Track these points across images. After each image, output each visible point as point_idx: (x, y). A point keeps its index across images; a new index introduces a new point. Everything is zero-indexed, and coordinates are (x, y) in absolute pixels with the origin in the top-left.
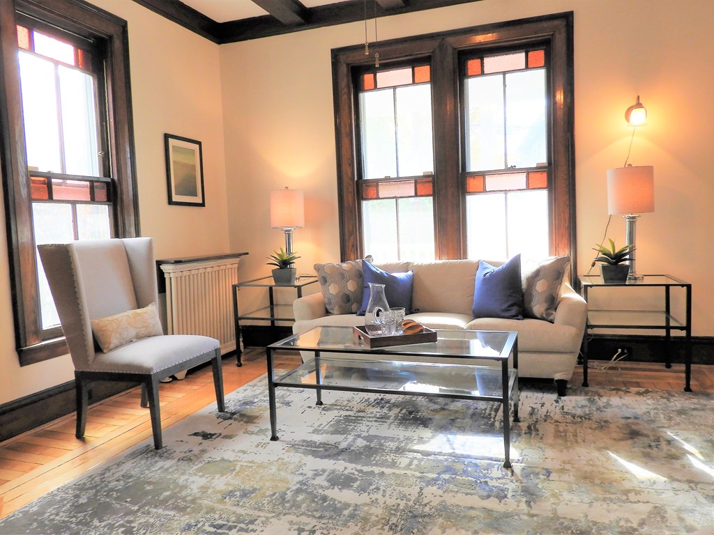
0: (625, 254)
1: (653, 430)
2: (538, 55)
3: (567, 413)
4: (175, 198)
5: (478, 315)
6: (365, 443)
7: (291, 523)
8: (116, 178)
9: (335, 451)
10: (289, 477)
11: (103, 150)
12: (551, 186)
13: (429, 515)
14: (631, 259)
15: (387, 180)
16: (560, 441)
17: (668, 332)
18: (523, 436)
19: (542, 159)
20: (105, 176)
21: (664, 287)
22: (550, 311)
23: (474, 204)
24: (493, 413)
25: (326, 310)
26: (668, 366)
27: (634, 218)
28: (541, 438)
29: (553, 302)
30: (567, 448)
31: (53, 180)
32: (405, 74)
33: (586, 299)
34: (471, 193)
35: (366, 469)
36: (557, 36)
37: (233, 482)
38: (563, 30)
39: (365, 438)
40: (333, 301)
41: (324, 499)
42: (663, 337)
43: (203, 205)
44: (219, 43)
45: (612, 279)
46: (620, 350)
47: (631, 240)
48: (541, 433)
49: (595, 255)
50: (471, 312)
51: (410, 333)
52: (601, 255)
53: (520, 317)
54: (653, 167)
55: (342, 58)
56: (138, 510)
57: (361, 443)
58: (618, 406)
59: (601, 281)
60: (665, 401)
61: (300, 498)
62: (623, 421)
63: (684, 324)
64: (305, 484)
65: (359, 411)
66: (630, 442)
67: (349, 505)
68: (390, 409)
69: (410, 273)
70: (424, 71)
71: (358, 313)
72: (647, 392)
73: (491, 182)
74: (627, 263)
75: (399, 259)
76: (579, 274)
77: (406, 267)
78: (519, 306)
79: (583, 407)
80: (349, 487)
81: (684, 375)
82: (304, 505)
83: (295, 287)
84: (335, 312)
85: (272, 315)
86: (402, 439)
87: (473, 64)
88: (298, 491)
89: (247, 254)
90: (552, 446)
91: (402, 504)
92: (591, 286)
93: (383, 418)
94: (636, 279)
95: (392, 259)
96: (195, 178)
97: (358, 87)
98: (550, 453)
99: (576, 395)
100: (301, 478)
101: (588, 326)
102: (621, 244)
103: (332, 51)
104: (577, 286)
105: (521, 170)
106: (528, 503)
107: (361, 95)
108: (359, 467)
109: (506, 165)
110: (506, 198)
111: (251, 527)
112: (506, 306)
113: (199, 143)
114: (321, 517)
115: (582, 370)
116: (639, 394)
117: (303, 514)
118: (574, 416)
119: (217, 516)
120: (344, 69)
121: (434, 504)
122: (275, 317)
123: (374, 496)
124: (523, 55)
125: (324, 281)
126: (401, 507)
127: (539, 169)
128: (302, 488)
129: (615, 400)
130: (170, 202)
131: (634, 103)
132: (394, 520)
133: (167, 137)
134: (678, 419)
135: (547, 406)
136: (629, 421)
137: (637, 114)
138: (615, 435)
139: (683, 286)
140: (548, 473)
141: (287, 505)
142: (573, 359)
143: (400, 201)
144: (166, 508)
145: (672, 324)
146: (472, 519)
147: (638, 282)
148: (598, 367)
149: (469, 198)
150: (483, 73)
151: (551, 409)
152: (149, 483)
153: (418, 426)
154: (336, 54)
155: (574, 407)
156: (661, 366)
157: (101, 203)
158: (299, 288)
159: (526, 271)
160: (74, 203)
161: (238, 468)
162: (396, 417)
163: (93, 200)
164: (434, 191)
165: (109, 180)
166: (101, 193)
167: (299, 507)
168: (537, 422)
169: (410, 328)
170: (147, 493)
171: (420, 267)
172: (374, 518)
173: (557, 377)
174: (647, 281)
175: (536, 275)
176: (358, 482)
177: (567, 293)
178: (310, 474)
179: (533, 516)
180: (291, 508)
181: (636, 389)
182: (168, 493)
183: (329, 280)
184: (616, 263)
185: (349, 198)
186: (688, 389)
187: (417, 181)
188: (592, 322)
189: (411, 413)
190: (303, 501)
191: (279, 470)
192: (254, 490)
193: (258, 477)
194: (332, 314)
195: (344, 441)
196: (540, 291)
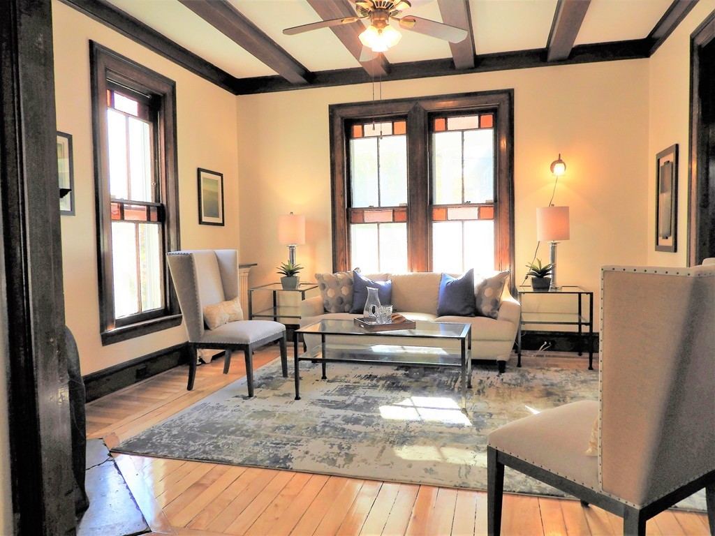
0: (548, 270)
1: (563, 392)
2: (488, 118)
3: (505, 383)
4: (204, 219)
5: (441, 314)
6: (364, 401)
7: (325, 442)
8: (165, 203)
9: (344, 405)
10: (316, 419)
11: (155, 181)
12: (496, 217)
13: (415, 437)
14: (553, 274)
15: (371, 208)
16: (500, 398)
17: (580, 328)
18: (475, 396)
19: (491, 198)
20: (156, 201)
21: (577, 294)
22: (494, 311)
23: (439, 230)
24: (453, 383)
25: (325, 309)
26: (580, 355)
27: (555, 244)
28: (487, 397)
29: (496, 304)
30: (504, 402)
31: (125, 205)
32: (386, 127)
33: (520, 302)
34: (436, 221)
35: (367, 414)
36: (502, 106)
37: (277, 422)
38: (507, 102)
39: (363, 398)
40: (331, 303)
41: (344, 430)
42: (577, 333)
43: (222, 224)
44: (237, 94)
45: (538, 288)
46: (546, 343)
47: (553, 259)
48: (486, 394)
49: (528, 270)
50: (436, 312)
51: (397, 322)
52: (532, 271)
53: (473, 315)
54: (568, 208)
55: (338, 112)
56: (217, 437)
57: (360, 401)
58: (541, 379)
59: (531, 289)
60: (574, 375)
61: (327, 429)
62: (543, 387)
63: (588, 321)
64: (328, 423)
65: (355, 383)
66: (546, 398)
67: (361, 433)
68: (378, 381)
69: (389, 282)
70: (401, 126)
71: (351, 311)
72: (562, 370)
73: (452, 213)
74: (550, 276)
75: (379, 271)
76: (516, 285)
77: (386, 277)
78: (472, 307)
79: (516, 379)
80: (359, 424)
81: (588, 360)
82: (331, 433)
83: (300, 291)
84: (332, 311)
85: (275, 313)
86: (390, 398)
87: (439, 122)
88: (324, 426)
89: (256, 265)
90: (494, 401)
91: (396, 432)
92: (524, 293)
93: (375, 386)
94: (556, 288)
95: (375, 272)
96: (218, 203)
97: (349, 135)
98: (492, 405)
99: (512, 372)
100: (324, 420)
101: (522, 323)
102: (546, 263)
103: (330, 106)
104: (514, 293)
105: (474, 205)
106: (478, 430)
107: (352, 141)
108: (363, 413)
109: (463, 201)
110: (463, 227)
111: (299, 444)
112: (462, 307)
113: (221, 175)
114: (343, 438)
115: (517, 357)
116: (556, 371)
117: (331, 437)
118: (509, 384)
119: (273, 439)
120: (338, 121)
121: (417, 431)
122: (278, 315)
123: (377, 428)
124: (477, 117)
125: (323, 287)
126: (396, 433)
127: (487, 204)
128: (326, 424)
129: (539, 375)
130: (200, 222)
131: (557, 159)
132: (392, 439)
133: (199, 170)
134: (580, 386)
135: (491, 379)
136: (548, 387)
137: (559, 168)
138: (536, 395)
139: (587, 293)
140: (491, 415)
141: (319, 433)
142: (510, 345)
143: (381, 225)
144: (236, 436)
145: (582, 321)
146: (442, 438)
147: (558, 291)
148: (528, 355)
149: (435, 225)
150: (446, 130)
151: (493, 380)
152: (218, 423)
153: (400, 390)
154: (333, 109)
155: (510, 380)
156: (575, 354)
157: (154, 223)
158: (303, 292)
159: (477, 282)
160: (137, 222)
161: (277, 415)
162: (383, 386)
163: (149, 220)
164: (408, 219)
165: (159, 205)
166: (154, 215)
167: (327, 434)
168: (484, 388)
169: (397, 319)
170: (218, 429)
171: (397, 277)
172: (378, 438)
173: (499, 358)
174: (564, 290)
175: (485, 284)
176: (364, 421)
177: (506, 297)
178: (330, 417)
179: (481, 435)
180: (322, 434)
181: (555, 368)
182: (234, 428)
183: (327, 286)
184: (542, 277)
185: (341, 222)
186: (591, 368)
187: (394, 210)
188: (524, 320)
189: (393, 383)
190: (330, 431)
191: (306, 415)
192: (294, 426)
193: (293, 420)
194: (330, 313)
195: (348, 400)
196: (487, 296)
